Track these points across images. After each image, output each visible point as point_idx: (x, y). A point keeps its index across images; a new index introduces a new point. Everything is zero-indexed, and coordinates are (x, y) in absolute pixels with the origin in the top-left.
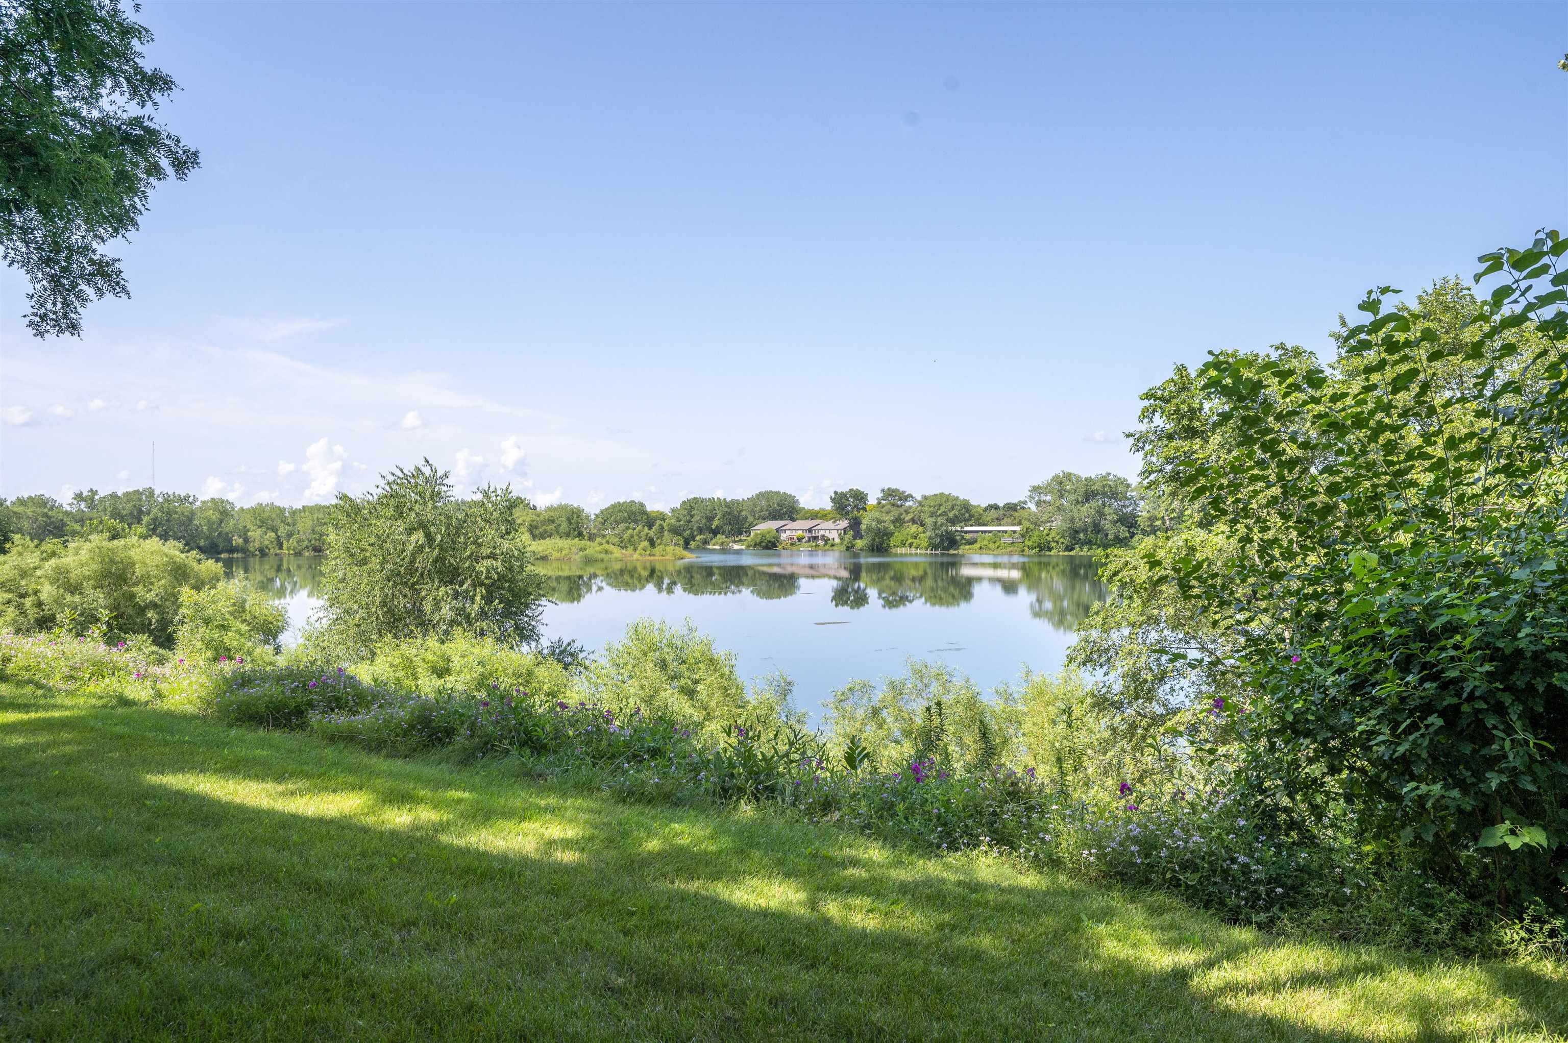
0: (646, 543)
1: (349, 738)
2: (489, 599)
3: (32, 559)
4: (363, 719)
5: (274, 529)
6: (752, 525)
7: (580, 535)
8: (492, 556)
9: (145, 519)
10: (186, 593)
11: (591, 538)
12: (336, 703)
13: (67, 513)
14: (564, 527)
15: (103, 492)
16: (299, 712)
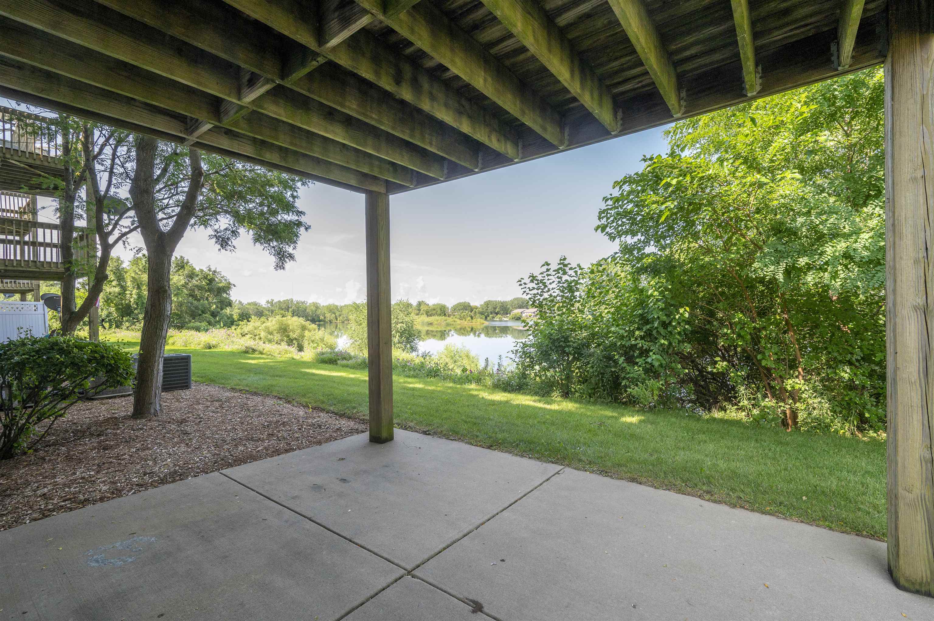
0: (469, 318)
1: (347, 366)
2: (401, 336)
3: (258, 324)
4: (350, 362)
5: (335, 313)
6: (511, 311)
7: (445, 315)
8: (402, 323)
9: (290, 310)
10: (307, 333)
11: (449, 316)
12: (344, 359)
13: (264, 308)
14: (439, 312)
15: (275, 301)
16: (336, 361)
